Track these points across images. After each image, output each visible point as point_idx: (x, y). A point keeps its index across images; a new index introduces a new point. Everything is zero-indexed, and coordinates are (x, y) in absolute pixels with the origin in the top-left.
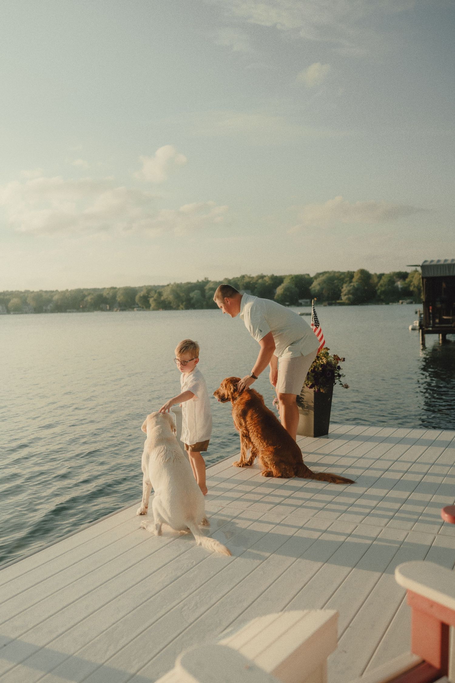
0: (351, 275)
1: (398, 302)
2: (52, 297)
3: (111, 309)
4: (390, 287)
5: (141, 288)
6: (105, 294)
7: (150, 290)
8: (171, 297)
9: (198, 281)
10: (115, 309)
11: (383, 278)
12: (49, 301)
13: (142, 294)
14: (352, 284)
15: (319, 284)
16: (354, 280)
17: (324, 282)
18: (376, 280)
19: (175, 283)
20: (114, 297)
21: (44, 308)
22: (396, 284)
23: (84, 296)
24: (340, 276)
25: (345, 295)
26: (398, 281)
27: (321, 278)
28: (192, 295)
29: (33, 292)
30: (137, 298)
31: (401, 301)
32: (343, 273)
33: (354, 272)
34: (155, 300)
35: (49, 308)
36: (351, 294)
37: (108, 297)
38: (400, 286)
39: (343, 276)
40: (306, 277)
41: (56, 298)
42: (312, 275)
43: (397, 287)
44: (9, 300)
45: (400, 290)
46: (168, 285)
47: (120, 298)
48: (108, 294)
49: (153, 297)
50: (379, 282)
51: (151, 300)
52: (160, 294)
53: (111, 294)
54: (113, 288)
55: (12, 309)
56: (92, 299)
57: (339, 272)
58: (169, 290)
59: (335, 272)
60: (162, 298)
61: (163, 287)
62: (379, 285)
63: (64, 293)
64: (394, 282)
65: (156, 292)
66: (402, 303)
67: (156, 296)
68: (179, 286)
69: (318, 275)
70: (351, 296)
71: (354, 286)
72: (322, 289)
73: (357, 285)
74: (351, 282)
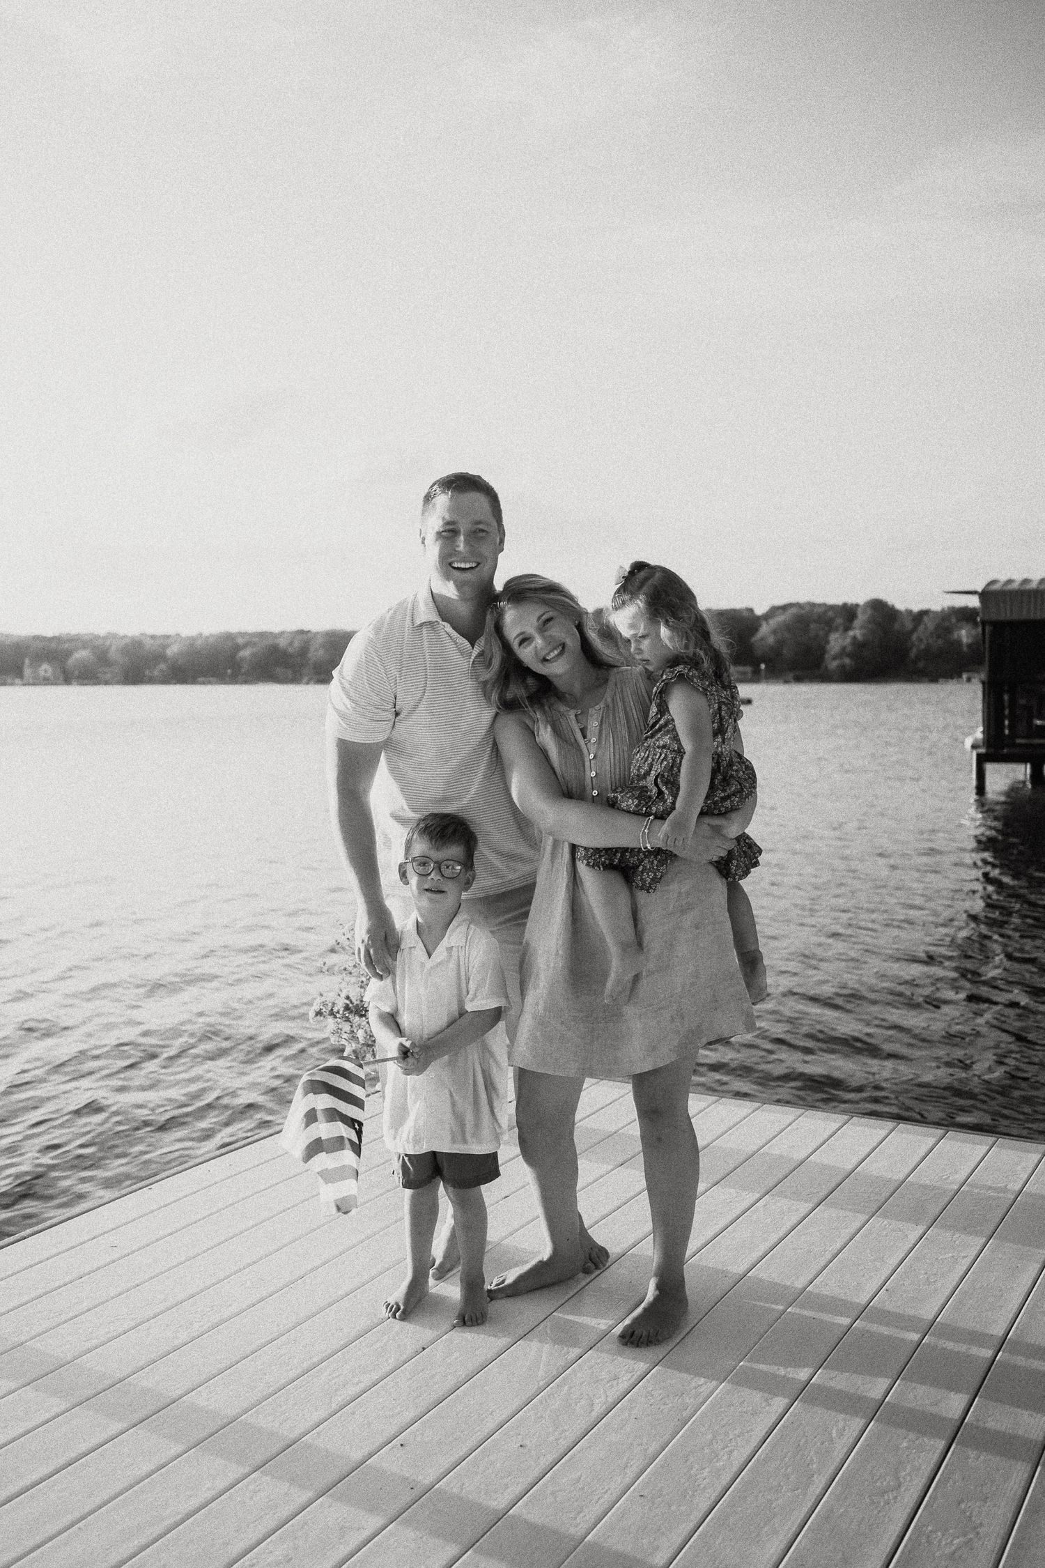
0: (848, 613)
1: (960, 676)
2: (165, 647)
3: (295, 679)
4: (940, 642)
6: (282, 643)
10: (305, 679)
11: (925, 619)
12: (159, 657)
14: (851, 633)
15: (774, 632)
16: (857, 623)
17: (787, 627)
18: (909, 625)
20: (304, 650)
21: (147, 673)
22: (955, 636)
23: (238, 648)
24: (826, 612)
25: (834, 658)
26: (961, 628)
27: (780, 618)
29: (125, 637)
31: (965, 676)
32: (832, 607)
33: (857, 605)
35: (156, 673)
36: (848, 655)
37: (290, 650)
38: (965, 640)
39: (830, 614)
40: (746, 614)
41: (172, 651)
42: (760, 611)
43: (959, 642)
44: (68, 653)
45: (965, 649)
48: (291, 644)
50: (915, 629)
53: (296, 644)
54: (302, 632)
55: (76, 673)
56: (253, 655)
57: (825, 605)
59: (813, 605)
62: (914, 637)
63: (192, 640)
64: (949, 630)
66: (969, 680)
69: (774, 611)
70: (847, 661)
71: (854, 638)
72: (781, 643)
73: (864, 635)
74: (847, 629)
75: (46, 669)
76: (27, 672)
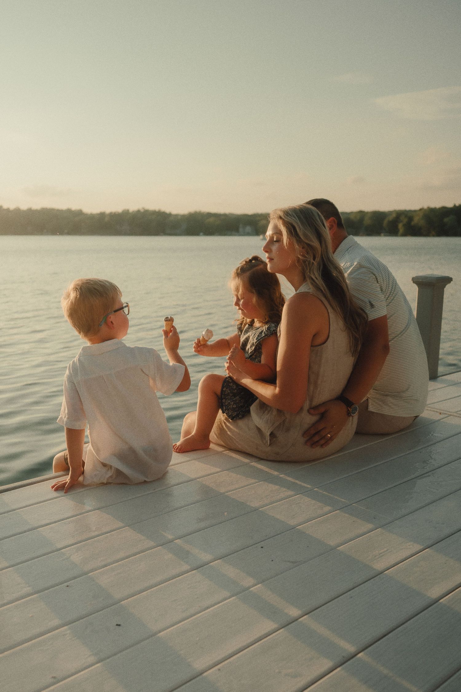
5: (390, 213)
6: (352, 217)
7: (400, 214)
8: (422, 223)
9: (455, 206)
13: (391, 218)
19: (428, 208)
28: (446, 220)
30: (385, 222)
34: (404, 225)
46: (421, 210)
47: (367, 221)
49: (401, 222)
51: (400, 226)
52: (410, 219)
54: (361, 212)
58: (421, 214)
60: (413, 223)
61: (415, 211)
65: (406, 216)
67: (405, 220)
68: (432, 211)
75: (248, 229)
76: (241, 230)
